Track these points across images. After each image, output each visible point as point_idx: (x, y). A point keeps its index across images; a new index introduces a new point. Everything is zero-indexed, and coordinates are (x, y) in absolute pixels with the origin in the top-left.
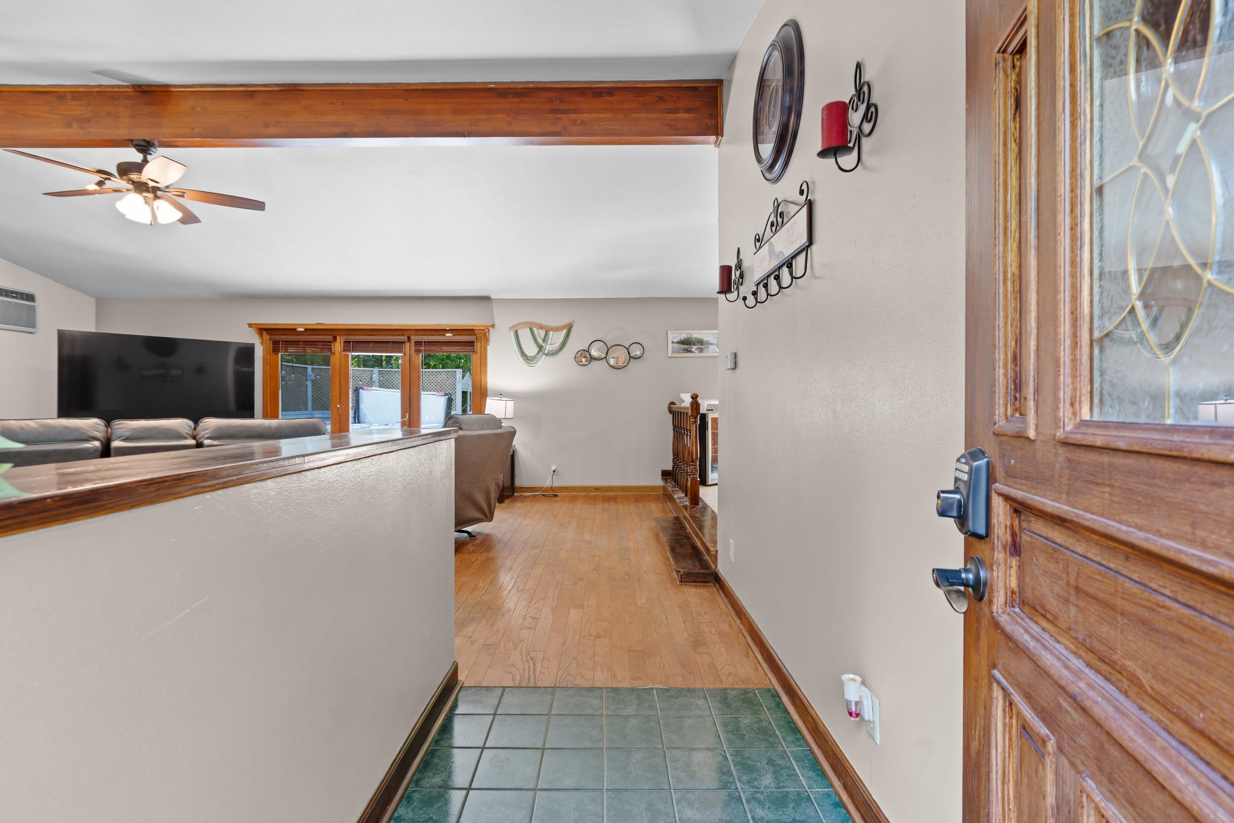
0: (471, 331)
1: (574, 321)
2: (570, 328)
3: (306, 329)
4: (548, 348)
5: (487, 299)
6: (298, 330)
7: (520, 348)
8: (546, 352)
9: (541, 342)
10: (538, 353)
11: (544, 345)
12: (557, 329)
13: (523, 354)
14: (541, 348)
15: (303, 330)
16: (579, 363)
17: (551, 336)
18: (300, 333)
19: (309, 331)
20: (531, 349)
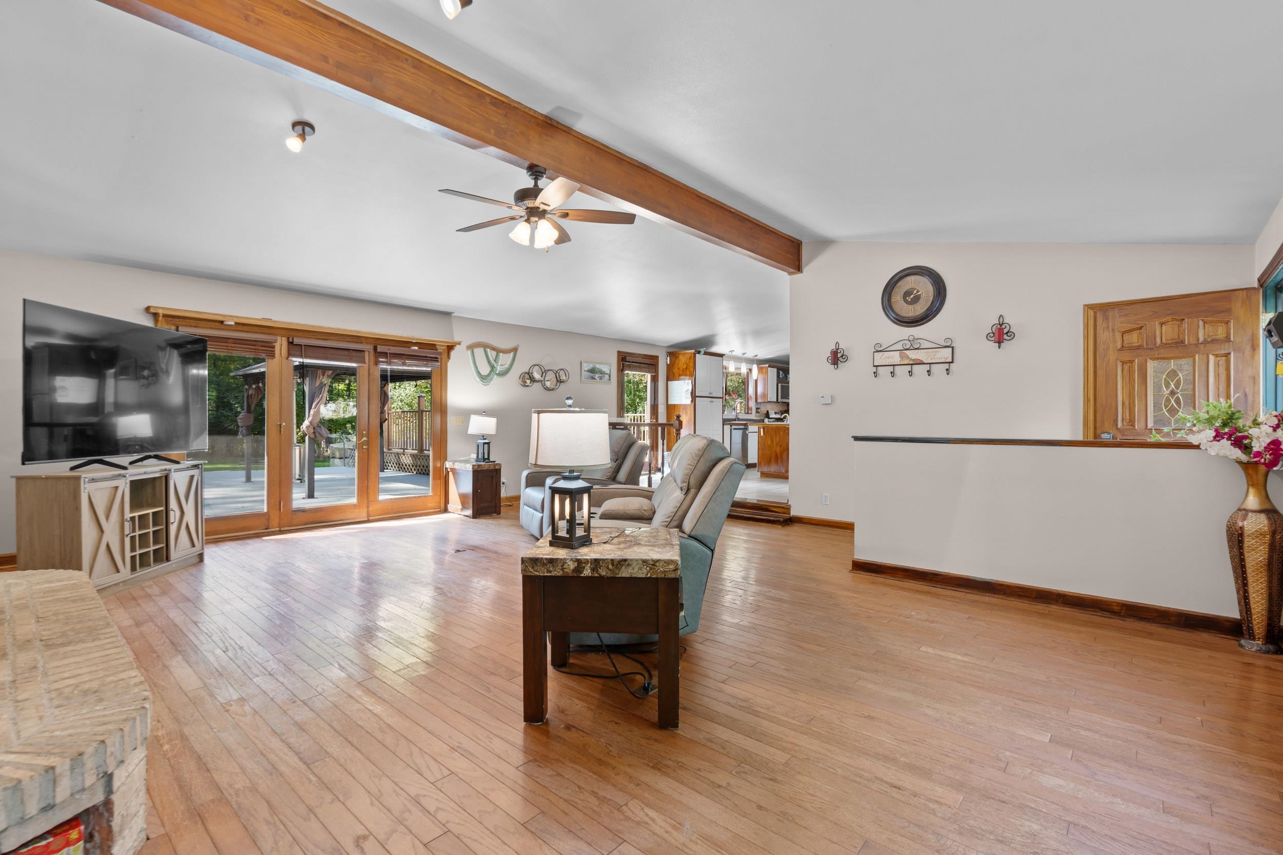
0: (432, 346)
1: (518, 345)
2: (515, 350)
3: (236, 323)
4: (499, 369)
5: (446, 314)
6: (226, 323)
7: (476, 368)
8: (497, 372)
9: (493, 362)
10: (490, 372)
11: (495, 366)
12: (505, 352)
13: (479, 373)
14: (493, 367)
15: (233, 323)
16: (524, 385)
17: (501, 357)
18: (229, 328)
19: (241, 326)
20: (485, 370)
